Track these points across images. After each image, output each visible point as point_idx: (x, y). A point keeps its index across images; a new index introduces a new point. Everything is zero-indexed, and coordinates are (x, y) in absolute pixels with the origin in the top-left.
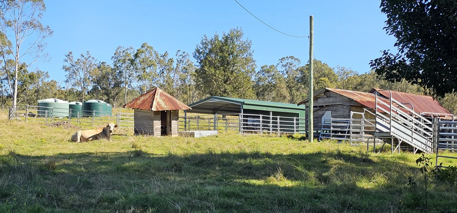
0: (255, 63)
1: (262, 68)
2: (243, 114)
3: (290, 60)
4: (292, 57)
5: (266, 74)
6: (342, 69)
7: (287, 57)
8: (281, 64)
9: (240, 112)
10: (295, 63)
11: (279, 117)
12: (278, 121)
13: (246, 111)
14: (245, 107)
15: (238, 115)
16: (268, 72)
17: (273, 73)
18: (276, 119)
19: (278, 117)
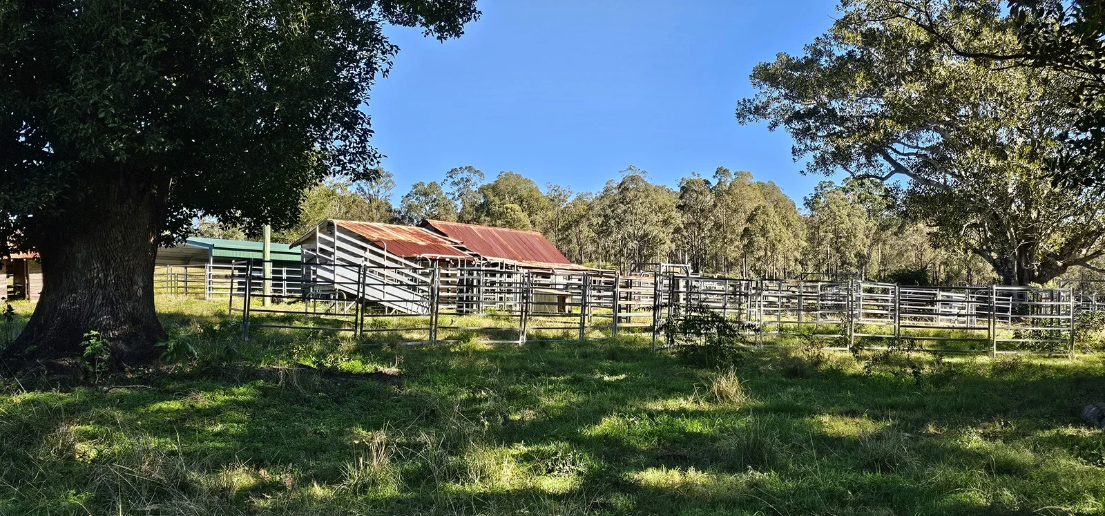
0: (392, 178)
1: (415, 187)
2: (211, 265)
3: (465, 174)
4: (470, 169)
5: (422, 198)
6: (556, 189)
7: (461, 168)
8: (450, 180)
9: (208, 261)
10: (475, 179)
11: (286, 269)
12: (284, 276)
13: (218, 260)
14: (215, 253)
15: (204, 267)
16: (426, 194)
17: (435, 196)
18: (281, 272)
19: (283, 269)
